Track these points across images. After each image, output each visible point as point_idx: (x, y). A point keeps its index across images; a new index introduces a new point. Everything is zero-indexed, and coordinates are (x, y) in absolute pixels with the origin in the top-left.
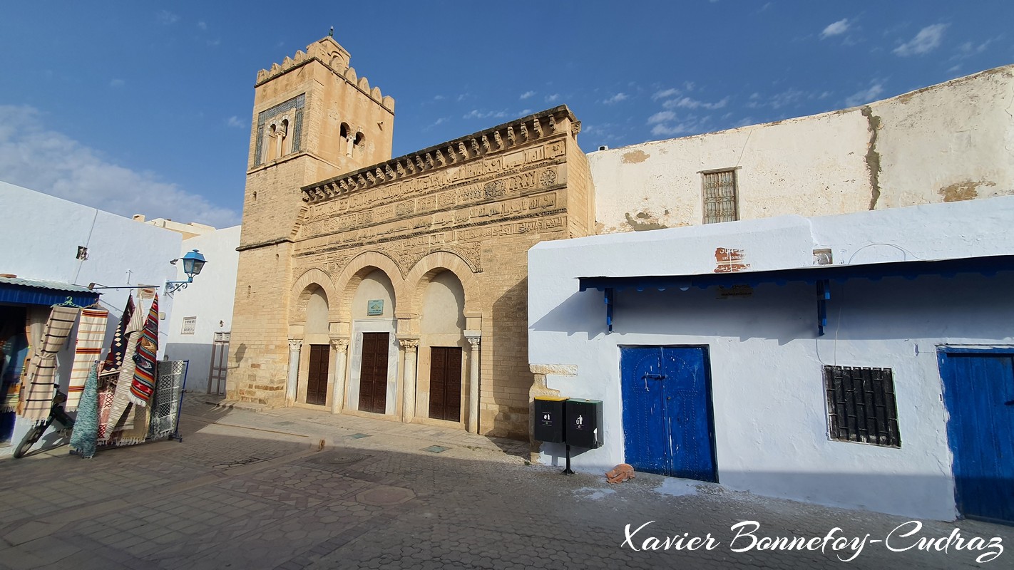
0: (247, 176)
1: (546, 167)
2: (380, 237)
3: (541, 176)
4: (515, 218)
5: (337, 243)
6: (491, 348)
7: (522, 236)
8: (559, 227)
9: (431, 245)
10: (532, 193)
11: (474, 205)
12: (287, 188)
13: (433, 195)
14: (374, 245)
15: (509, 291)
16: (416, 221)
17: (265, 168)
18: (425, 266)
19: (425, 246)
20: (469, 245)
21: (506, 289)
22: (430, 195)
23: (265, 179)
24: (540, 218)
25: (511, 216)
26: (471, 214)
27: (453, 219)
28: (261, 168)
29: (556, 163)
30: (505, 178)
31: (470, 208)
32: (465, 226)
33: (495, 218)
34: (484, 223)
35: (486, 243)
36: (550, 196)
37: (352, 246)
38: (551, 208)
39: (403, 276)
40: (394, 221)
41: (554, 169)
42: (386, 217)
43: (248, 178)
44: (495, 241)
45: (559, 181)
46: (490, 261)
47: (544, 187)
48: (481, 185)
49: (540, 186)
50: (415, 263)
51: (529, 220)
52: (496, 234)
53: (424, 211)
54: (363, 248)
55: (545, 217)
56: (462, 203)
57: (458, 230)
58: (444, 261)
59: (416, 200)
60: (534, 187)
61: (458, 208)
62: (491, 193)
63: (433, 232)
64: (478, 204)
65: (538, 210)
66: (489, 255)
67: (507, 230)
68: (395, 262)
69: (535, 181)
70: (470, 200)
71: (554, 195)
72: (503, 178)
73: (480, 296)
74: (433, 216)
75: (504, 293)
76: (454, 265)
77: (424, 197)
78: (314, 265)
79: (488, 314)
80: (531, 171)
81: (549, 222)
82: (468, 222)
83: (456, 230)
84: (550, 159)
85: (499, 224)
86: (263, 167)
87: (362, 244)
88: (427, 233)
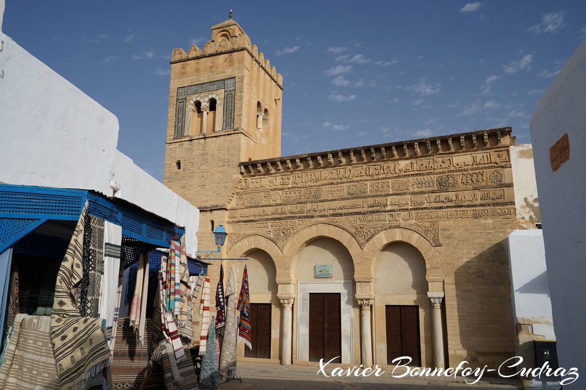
0: (167, 145)
1: (494, 169)
2: (331, 212)
3: (489, 175)
4: (468, 206)
5: (282, 214)
6: (456, 306)
7: (476, 221)
8: (509, 216)
9: (388, 222)
10: (483, 187)
11: (429, 192)
12: (220, 160)
13: (387, 180)
14: (326, 218)
15: (468, 262)
16: (371, 201)
17: (191, 140)
18: (383, 238)
19: (382, 222)
20: (427, 224)
21: (465, 260)
22: (383, 181)
23: (191, 150)
24: (492, 207)
25: (466, 204)
26: (426, 200)
27: (410, 203)
28: (186, 139)
29: (503, 167)
30: (457, 173)
31: (426, 195)
32: (422, 209)
33: (450, 204)
34: (441, 208)
35: (443, 224)
36: (499, 192)
37: (300, 217)
38: (501, 201)
39: (361, 246)
40: (347, 199)
41: (501, 172)
42: (336, 195)
43: (168, 147)
44: (451, 222)
45: (506, 181)
46: (448, 237)
47: (494, 185)
48: (434, 178)
49: (489, 183)
50: (373, 236)
51: (482, 208)
52: (451, 217)
53: (379, 193)
54: (313, 220)
55: (496, 207)
56: (416, 190)
57: (415, 211)
58: (402, 236)
59: (368, 183)
60: (484, 184)
61: (413, 193)
62: (444, 184)
63: (390, 211)
64: (433, 192)
65: (490, 201)
66: (447, 233)
67: (462, 215)
68: (351, 234)
69: (485, 179)
70: (424, 188)
71: (502, 191)
72: (455, 174)
73: (441, 266)
74: (388, 198)
75: (463, 263)
76: (414, 239)
77: (377, 181)
78: (256, 232)
79: (450, 280)
80: (481, 171)
81: (499, 211)
82: (425, 206)
83: (413, 212)
84: (496, 163)
85: (454, 209)
86: (189, 139)
87: (312, 217)
88: (383, 212)
